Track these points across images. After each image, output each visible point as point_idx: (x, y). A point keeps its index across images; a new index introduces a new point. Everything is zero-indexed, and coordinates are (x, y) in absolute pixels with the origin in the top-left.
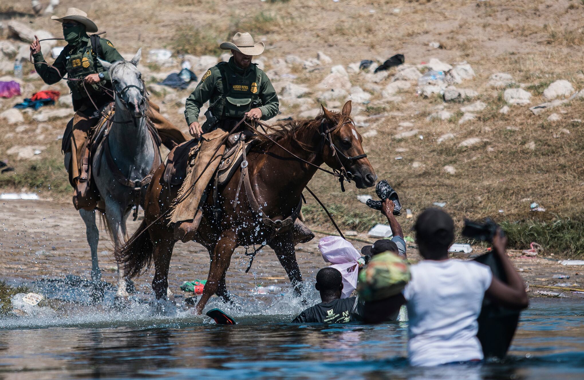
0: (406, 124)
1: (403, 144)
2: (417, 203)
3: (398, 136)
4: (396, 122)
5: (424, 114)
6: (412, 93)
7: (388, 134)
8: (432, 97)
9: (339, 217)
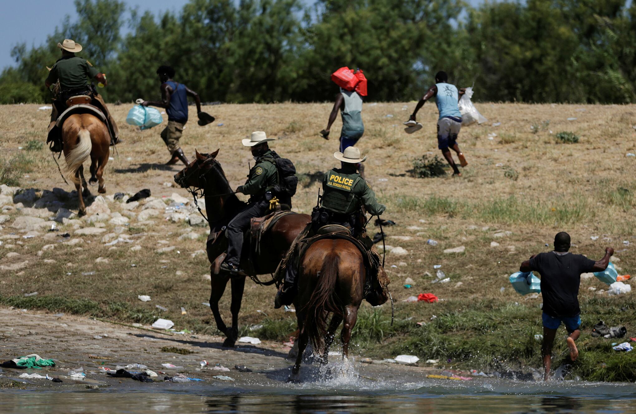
0: (163, 242)
1: (164, 256)
2: (188, 302)
3: (160, 251)
4: (155, 240)
5: (176, 235)
6: (161, 219)
7: (151, 249)
8: (179, 222)
9: (124, 312)
